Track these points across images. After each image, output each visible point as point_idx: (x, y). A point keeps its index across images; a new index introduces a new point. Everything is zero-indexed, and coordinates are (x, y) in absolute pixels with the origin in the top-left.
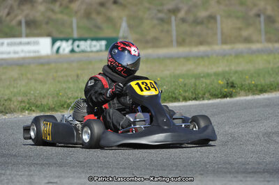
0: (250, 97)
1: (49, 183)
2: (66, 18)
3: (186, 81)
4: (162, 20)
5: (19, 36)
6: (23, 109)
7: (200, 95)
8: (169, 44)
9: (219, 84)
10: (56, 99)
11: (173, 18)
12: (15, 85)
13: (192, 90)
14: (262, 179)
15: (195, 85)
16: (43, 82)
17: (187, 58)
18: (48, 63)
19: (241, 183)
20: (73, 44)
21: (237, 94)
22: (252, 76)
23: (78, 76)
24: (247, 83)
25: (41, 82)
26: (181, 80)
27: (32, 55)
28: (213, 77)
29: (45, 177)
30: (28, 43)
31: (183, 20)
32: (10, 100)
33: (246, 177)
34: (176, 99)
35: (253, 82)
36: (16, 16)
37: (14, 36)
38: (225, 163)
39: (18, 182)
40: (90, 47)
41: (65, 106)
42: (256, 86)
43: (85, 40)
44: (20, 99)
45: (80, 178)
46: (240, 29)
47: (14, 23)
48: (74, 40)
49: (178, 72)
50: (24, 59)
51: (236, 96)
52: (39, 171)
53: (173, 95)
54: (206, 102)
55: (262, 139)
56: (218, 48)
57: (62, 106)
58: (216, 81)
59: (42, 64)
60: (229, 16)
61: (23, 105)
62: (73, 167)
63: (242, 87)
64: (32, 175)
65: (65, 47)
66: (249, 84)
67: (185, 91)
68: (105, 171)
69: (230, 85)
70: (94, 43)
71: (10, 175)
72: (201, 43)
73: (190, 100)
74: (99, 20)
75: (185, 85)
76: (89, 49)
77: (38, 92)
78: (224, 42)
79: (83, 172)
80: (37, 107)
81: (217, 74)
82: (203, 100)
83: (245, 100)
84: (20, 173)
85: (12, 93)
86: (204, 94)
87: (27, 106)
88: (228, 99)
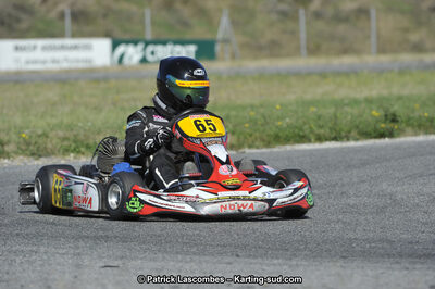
0: (421, 138)
1: (106, 267)
2: (134, 8)
3: (322, 111)
4: (284, 15)
5: (61, 35)
6: (67, 151)
7: (343, 134)
8: (296, 52)
9: (373, 116)
11: (302, 12)
12: (54, 113)
13: (330, 125)
15: (336, 117)
16: (98, 109)
17: (323, 75)
18: (106, 79)
19: (405, 272)
20: (145, 49)
21: (401, 132)
22: (424, 105)
24: (416, 114)
25: (95, 108)
26: (313, 109)
27: (81, 66)
28: (363, 105)
29: (100, 257)
30: (75, 47)
31: (318, 15)
32: (45, 135)
33: (415, 263)
34: (303, 139)
35: (426, 114)
36: (56, 4)
37: (52, 36)
38: (381, 241)
39: (59, 264)
40: (172, 53)
42: (431, 120)
43: (164, 43)
44: (61, 134)
45: (154, 260)
46: (406, 30)
47: (53, 15)
48: (147, 44)
49: (308, 97)
50: (68, 71)
51: (399, 135)
52: (91, 248)
53: (301, 133)
54: (352, 144)
56: (371, 59)
58: (368, 111)
59: (97, 81)
60: (390, 9)
61: (66, 143)
62: (144, 243)
63: (409, 122)
64: (79, 254)
65: (133, 54)
66: (420, 117)
67: (321, 127)
68: (194, 250)
69: (390, 117)
70: (178, 48)
71: (46, 253)
72: (345, 51)
73: (326, 140)
74: (186, 12)
75: (319, 117)
77: (89, 124)
78: (382, 50)
79: (159, 251)
80: (88, 147)
81: (369, 101)
82: (348, 140)
83: (414, 142)
84: (61, 251)
85: (49, 125)
86: (350, 132)
87: (73, 145)
88: (387, 139)
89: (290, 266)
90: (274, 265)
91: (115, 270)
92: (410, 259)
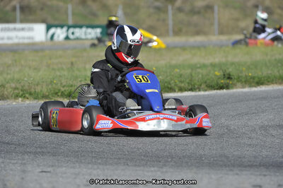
0: (247, 90)
1: (42, 172)
2: (61, 4)
3: (183, 72)
4: (158, 9)
5: (14, 21)
6: (17, 96)
7: (196, 86)
9: (215, 75)
10: (50, 87)
11: (170, 7)
12: (9, 72)
13: (187, 81)
14: (258, 173)
15: (191, 75)
16: (37, 69)
17: (184, 48)
18: (42, 50)
19: (236, 176)
20: (68, 30)
21: (234, 86)
22: (249, 68)
23: (72, 64)
24: (243, 74)
25: (35, 69)
27: (26, 41)
28: (209, 68)
29: (38, 166)
30: (23, 29)
31: (180, 10)
32: (3, 86)
33: (242, 170)
34: (171, 90)
35: (250, 74)
37: (8, 22)
38: (221, 156)
39: (12, 170)
40: (85, 34)
41: (59, 94)
42: (253, 78)
43: (81, 27)
44: (13, 85)
45: (74, 168)
46: (237, 20)
47: (8, 8)
48: (69, 27)
49: (174, 62)
50: (18, 45)
51: (232, 88)
52: (33, 160)
53: (169, 86)
54: (202, 93)
55: (259, 132)
56: (215, 38)
57: (56, 93)
58: (212, 72)
59: (36, 51)
60: (227, 6)
61: (16, 91)
62: (67, 156)
63: (239, 79)
64: (25, 164)
65: (60, 34)
66: (246, 76)
67: (181, 82)
68: (99, 161)
69: (227, 76)
70: (90, 30)
71: (3, 162)
72: (198, 33)
73: (186, 90)
74: (95, 7)
75: (181, 76)
76: (83, 37)
77: (32, 79)
78: (221, 33)
79: (77, 161)
80: (31, 94)
81: (213, 65)
82: (199, 91)
83: (242, 92)
84: (13, 161)
85: (5, 79)
86: (201, 85)
87: (21, 93)
88: (225, 90)
89: (162, 172)
90: (152, 171)
91: (49, 174)
92: (240, 168)
